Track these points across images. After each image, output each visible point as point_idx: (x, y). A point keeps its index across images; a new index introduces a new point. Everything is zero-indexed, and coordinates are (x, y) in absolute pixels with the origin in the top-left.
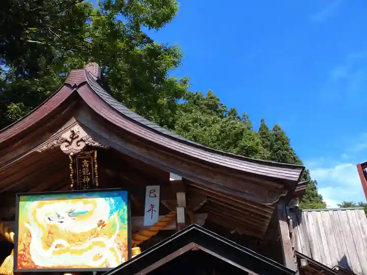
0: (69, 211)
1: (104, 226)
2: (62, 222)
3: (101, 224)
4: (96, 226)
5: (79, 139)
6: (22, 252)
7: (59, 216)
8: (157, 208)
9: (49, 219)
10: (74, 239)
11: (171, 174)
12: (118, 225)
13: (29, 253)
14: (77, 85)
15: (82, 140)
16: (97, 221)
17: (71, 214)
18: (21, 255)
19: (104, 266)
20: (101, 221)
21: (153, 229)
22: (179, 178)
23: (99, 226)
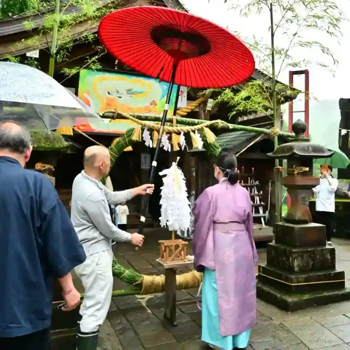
0: (128, 88)
1: (156, 105)
2: (120, 97)
3: (154, 103)
4: (149, 104)
7: (118, 92)
8: (185, 94)
9: (109, 93)
16: (151, 101)
17: (129, 91)
20: (154, 101)
23: (152, 104)
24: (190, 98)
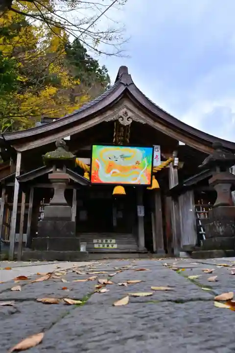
2: (117, 160)
3: (138, 163)
5: (128, 117)
6: (94, 175)
7: (115, 157)
8: (159, 157)
9: (110, 158)
10: (123, 169)
11: (180, 142)
12: (147, 164)
13: (98, 176)
14: (128, 84)
15: (129, 118)
16: (136, 161)
17: (122, 156)
18: (93, 176)
19: (138, 183)
21: (161, 167)
22: (184, 144)
23: (136, 164)
24: (162, 159)
